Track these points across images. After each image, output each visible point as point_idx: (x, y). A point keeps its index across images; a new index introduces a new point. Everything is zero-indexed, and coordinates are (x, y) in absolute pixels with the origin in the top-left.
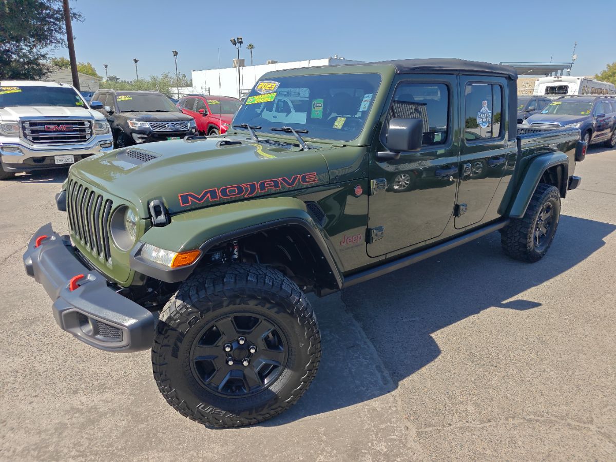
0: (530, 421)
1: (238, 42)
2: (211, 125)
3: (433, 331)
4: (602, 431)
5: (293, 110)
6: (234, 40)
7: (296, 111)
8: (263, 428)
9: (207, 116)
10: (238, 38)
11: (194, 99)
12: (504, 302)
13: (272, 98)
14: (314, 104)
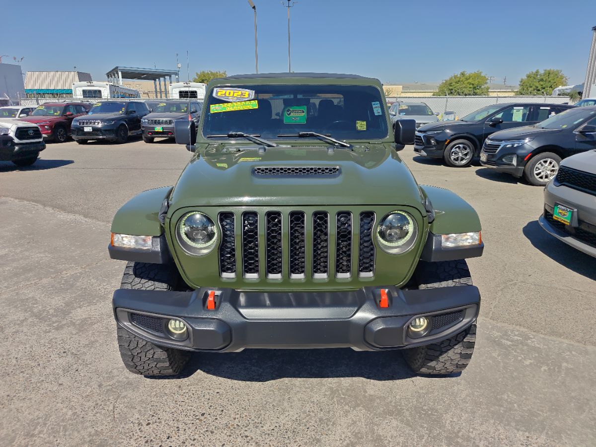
13: (254, 105)
14: (288, 110)
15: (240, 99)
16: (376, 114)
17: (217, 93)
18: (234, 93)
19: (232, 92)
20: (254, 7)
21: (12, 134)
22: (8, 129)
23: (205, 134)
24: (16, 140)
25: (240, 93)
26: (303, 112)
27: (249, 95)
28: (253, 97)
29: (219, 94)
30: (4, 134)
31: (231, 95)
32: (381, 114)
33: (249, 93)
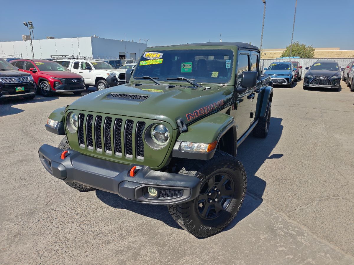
0: (320, 200)
1: (30, 25)
2: (41, 78)
3: (255, 173)
4: (344, 198)
5: (93, 68)
6: (26, 23)
7: (96, 69)
8: (225, 232)
9: (36, 72)
10: (29, 22)
11: (23, 62)
12: (269, 156)
13: (160, 62)
14: (183, 65)
16: (227, 68)
20: (265, 3)
21: (117, 77)
22: (116, 74)
24: (119, 80)
26: (191, 66)
28: (161, 57)
30: (114, 77)
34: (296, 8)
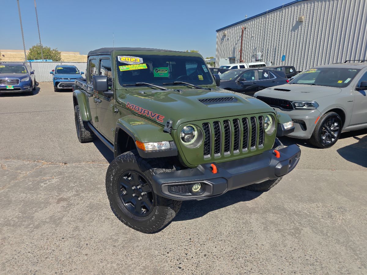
13: (144, 67)
14: (157, 70)
15: (136, 63)
16: (205, 72)
17: (120, 59)
18: (131, 59)
19: (129, 58)
23: (121, 84)
25: (134, 59)
26: (166, 71)
27: (140, 60)
28: (143, 62)
29: (122, 60)
31: (130, 60)
32: (207, 71)
33: (139, 60)
34: (36, 8)
